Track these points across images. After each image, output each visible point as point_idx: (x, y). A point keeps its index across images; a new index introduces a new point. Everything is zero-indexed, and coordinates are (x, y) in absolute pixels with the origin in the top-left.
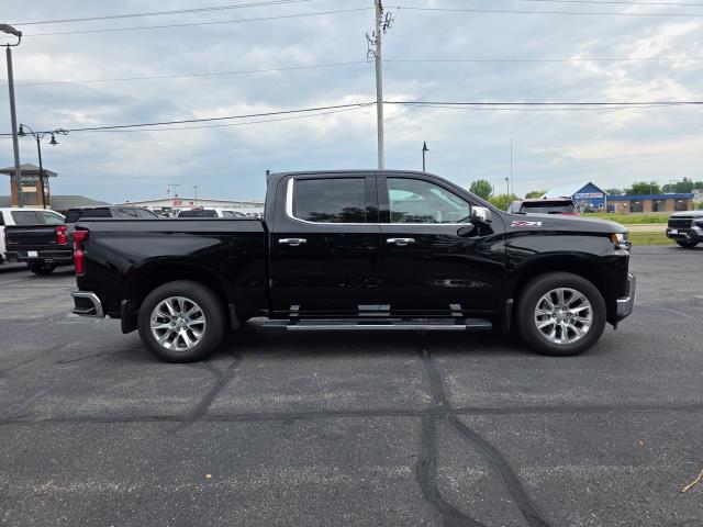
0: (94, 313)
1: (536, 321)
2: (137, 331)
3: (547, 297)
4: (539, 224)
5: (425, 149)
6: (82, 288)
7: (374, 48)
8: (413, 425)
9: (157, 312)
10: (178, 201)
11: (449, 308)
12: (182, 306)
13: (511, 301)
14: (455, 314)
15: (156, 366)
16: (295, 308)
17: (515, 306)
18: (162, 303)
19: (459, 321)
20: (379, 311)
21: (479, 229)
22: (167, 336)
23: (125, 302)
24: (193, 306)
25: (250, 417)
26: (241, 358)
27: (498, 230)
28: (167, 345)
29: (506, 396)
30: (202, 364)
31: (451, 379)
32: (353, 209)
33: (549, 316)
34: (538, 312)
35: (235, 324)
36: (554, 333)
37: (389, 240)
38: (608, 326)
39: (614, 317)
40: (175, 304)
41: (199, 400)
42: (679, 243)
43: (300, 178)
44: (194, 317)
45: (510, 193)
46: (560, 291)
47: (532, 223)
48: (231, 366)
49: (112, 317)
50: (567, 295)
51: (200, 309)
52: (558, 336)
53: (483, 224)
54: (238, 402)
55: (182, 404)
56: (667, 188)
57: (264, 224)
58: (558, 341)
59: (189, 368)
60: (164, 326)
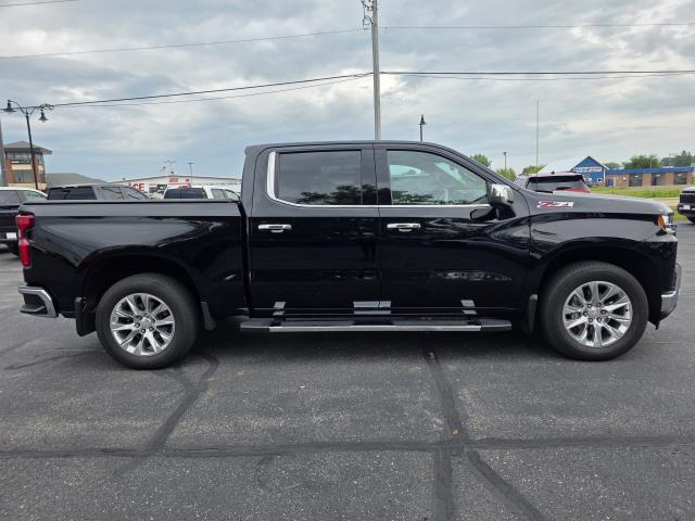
0: (44, 312)
1: (565, 321)
2: (95, 333)
3: (578, 292)
4: (571, 204)
5: (423, 122)
6: (31, 283)
7: (370, 14)
8: (422, 465)
9: (118, 311)
10: (174, 178)
11: (461, 305)
12: (146, 304)
13: (535, 297)
14: (467, 312)
15: (118, 373)
16: (280, 305)
17: (539, 303)
18: (122, 301)
19: (471, 320)
20: (379, 309)
21: (497, 211)
22: (130, 338)
23: (79, 299)
24: (159, 303)
25: (219, 452)
26: (218, 363)
27: (520, 211)
28: (131, 349)
29: (537, 420)
30: (172, 370)
31: (465, 394)
32: (347, 188)
33: (580, 315)
34: (567, 309)
35: (210, 324)
36: (585, 334)
37: (390, 226)
38: (650, 325)
39: (656, 315)
40: (138, 301)
41: (159, 424)
42: (690, 219)
43: (284, 151)
44: (162, 316)
45: (508, 169)
46: (593, 285)
47: (561, 204)
48: (206, 374)
49: (66, 316)
50: (602, 289)
51: (167, 308)
52: (590, 337)
53: (504, 205)
54: (206, 428)
55: (137, 430)
56: (666, 161)
57: (241, 207)
58: (590, 344)
59: (155, 376)
60: (127, 327)
